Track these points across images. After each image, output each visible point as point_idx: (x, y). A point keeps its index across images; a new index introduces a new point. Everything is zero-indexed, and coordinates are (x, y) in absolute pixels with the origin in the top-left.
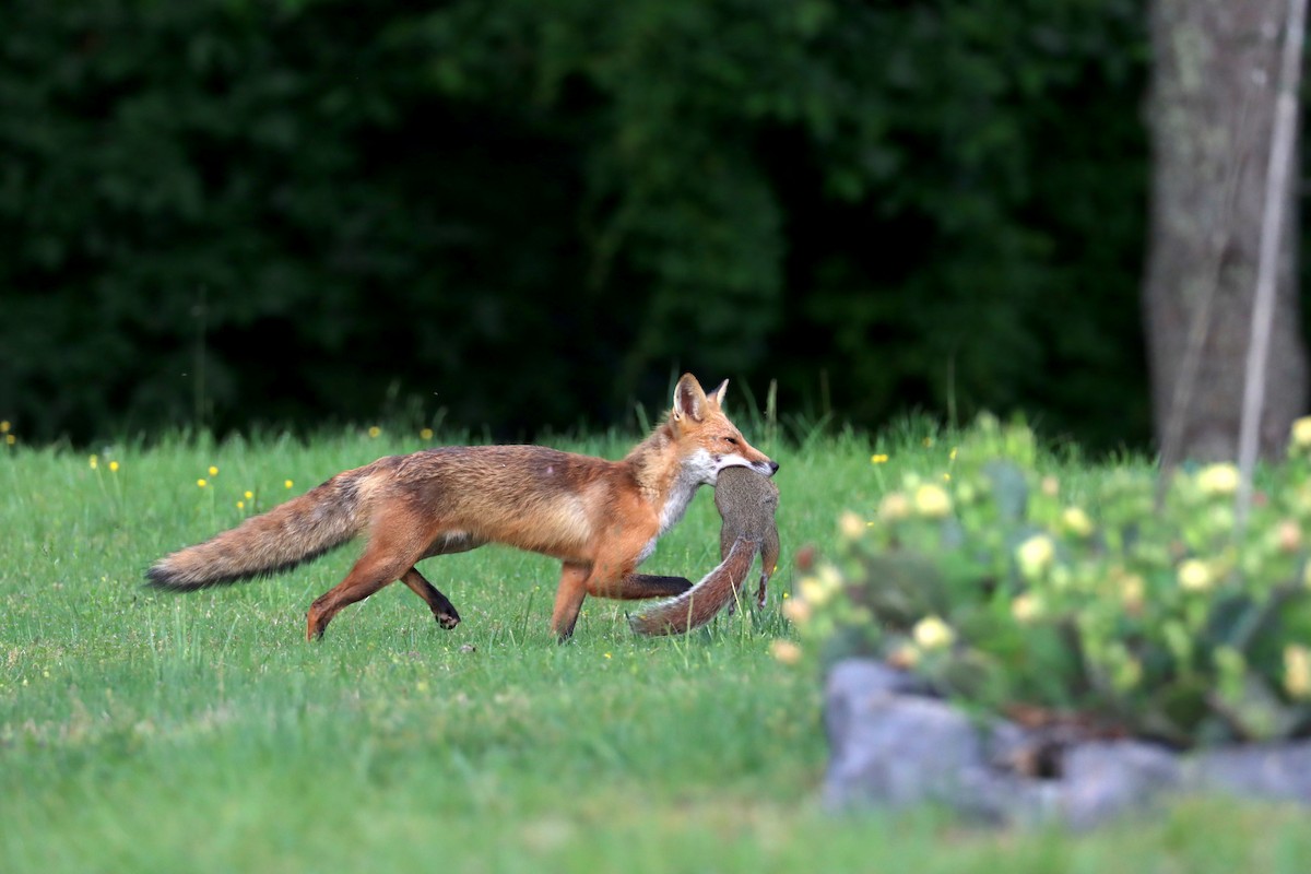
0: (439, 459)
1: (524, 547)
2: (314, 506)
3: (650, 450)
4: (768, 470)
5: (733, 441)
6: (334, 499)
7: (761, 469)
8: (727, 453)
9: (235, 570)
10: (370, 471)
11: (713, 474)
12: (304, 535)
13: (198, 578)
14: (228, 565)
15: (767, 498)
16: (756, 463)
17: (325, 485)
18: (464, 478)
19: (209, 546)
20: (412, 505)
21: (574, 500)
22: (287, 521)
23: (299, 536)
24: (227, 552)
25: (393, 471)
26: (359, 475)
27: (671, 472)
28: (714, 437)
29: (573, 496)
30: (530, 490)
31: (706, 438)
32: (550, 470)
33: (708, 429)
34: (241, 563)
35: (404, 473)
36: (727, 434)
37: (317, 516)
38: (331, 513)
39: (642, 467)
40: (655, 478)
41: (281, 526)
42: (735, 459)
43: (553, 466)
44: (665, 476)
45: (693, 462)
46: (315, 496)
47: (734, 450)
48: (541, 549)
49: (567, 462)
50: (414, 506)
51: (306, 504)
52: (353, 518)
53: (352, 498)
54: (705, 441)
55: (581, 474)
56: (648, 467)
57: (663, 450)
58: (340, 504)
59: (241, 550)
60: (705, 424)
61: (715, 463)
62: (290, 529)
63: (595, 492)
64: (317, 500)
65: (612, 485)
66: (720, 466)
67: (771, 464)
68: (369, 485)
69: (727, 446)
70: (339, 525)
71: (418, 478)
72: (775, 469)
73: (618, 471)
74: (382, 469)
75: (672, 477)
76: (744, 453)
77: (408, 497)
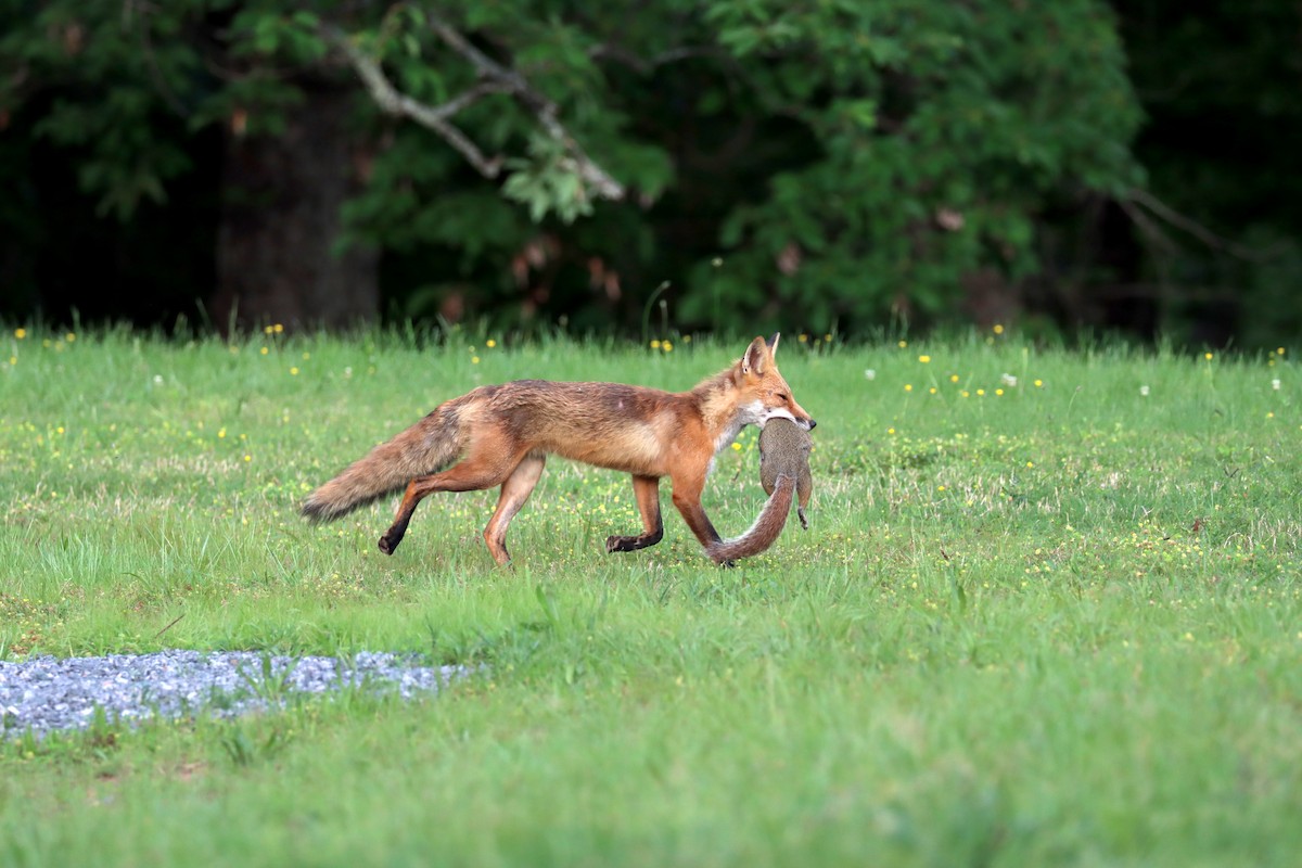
0: (528, 392)
1: (598, 464)
2: (424, 436)
3: (715, 389)
4: (808, 427)
5: (784, 397)
6: (440, 427)
7: (802, 426)
8: (778, 406)
9: (369, 494)
10: (468, 400)
11: (763, 420)
12: (419, 461)
13: (343, 506)
14: (361, 490)
15: (805, 446)
16: (800, 419)
17: (431, 415)
18: (550, 406)
19: (344, 478)
20: (506, 429)
21: (645, 428)
22: (403, 451)
23: (415, 462)
24: (360, 480)
25: (489, 400)
26: (458, 403)
27: (730, 411)
28: (770, 392)
29: (644, 425)
30: (605, 420)
31: (763, 391)
32: (621, 405)
33: (766, 384)
34: (373, 487)
35: (498, 402)
36: (780, 391)
37: (427, 444)
38: (438, 439)
39: (705, 401)
40: (715, 412)
41: (398, 456)
42: (783, 412)
43: (623, 401)
44: (725, 413)
45: (749, 410)
46: (423, 426)
47: (784, 405)
48: (613, 466)
49: (635, 397)
50: (507, 429)
51: (416, 435)
52: (456, 440)
53: (454, 426)
54: (762, 394)
55: (649, 406)
56: (711, 402)
57: (726, 392)
58: (445, 431)
59: (370, 478)
60: (765, 379)
61: (766, 413)
62: (406, 459)
63: (663, 420)
64: (425, 430)
65: (678, 414)
66: (769, 415)
67: (810, 423)
68: (468, 412)
69: (779, 401)
70: (446, 449)
71: (510, 406)
72: (813, 426)
73: (682, 401)
74: (478, 398)
75: (730, 416)
76: (791, 409)
77: (502, 423)
